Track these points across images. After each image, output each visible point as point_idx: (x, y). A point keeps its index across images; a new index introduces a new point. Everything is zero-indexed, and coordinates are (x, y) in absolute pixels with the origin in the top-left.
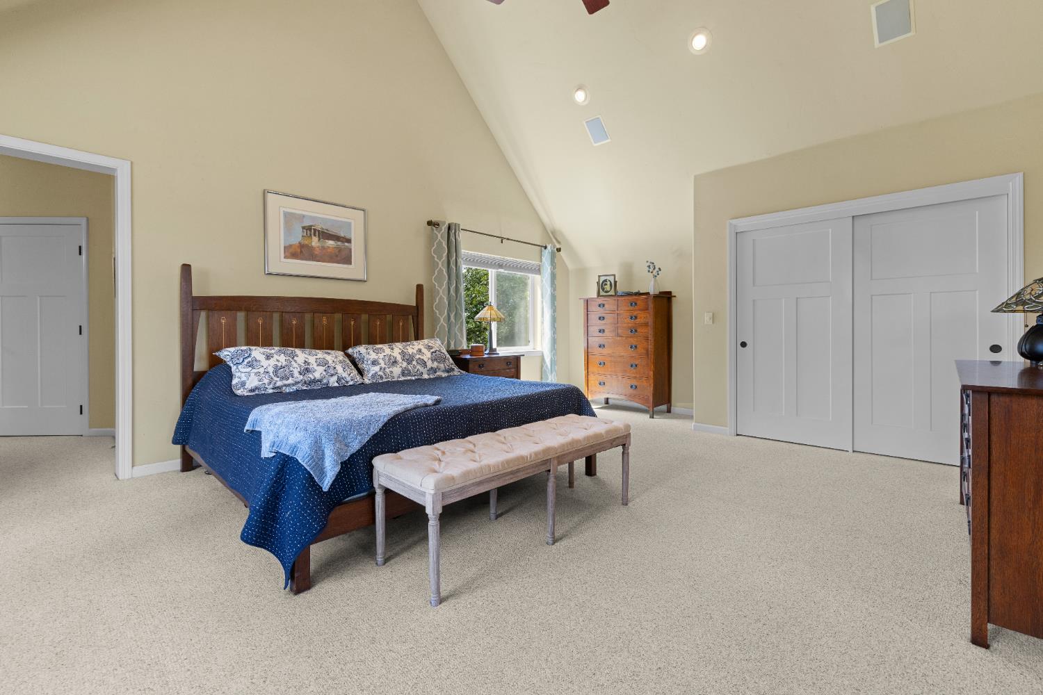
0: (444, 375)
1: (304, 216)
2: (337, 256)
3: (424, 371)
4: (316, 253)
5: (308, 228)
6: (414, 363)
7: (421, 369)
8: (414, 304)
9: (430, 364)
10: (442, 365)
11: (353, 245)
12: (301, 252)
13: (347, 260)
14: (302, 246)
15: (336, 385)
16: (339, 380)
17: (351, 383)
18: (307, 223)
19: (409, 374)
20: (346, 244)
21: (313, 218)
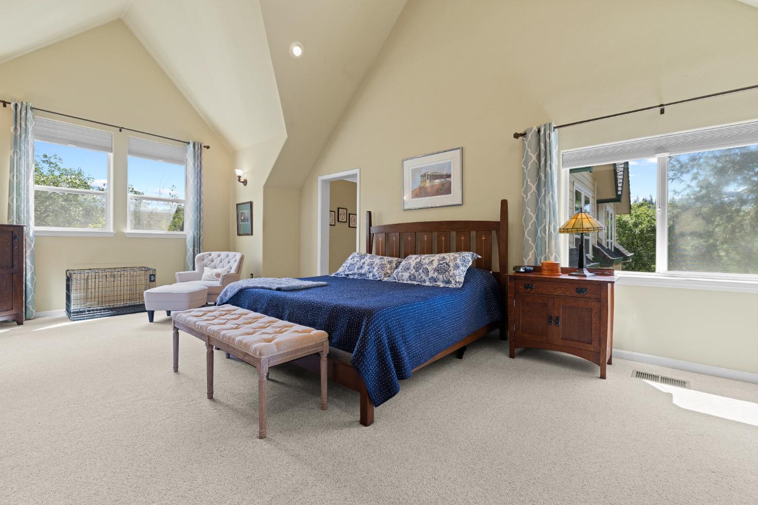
0: (442, 285)
1: (421, 168)
2: (441, 190)
3: (427, 279)
4: (428, 191)
5: (424, 176)
6: (421, 271)
7: (424, 277)
8: (498, 219)
9: (431, 274)
10: (441, 277)
11: (452, 179)
12: (420, 192)
13: (448, 191)
14: (420, 188)
15: (372, 279)
16: (374, 276)
17: (379, 279)
18: (423, 173)
19: (414, 279)
20: (447, 179)
21: (426, 168)
